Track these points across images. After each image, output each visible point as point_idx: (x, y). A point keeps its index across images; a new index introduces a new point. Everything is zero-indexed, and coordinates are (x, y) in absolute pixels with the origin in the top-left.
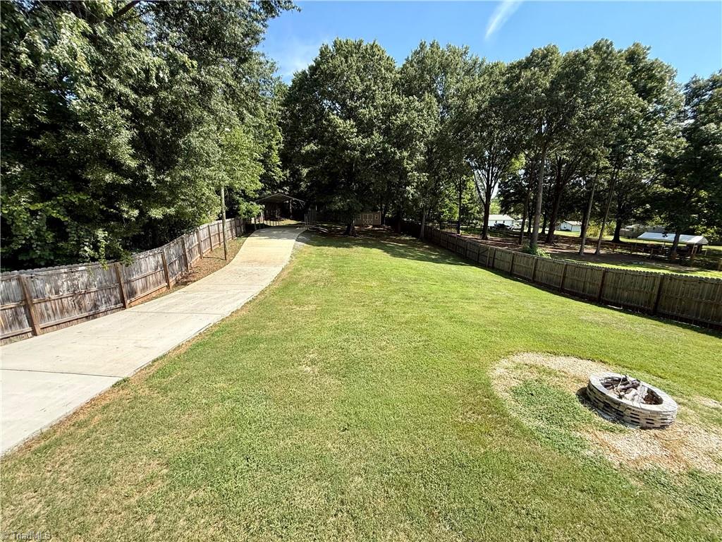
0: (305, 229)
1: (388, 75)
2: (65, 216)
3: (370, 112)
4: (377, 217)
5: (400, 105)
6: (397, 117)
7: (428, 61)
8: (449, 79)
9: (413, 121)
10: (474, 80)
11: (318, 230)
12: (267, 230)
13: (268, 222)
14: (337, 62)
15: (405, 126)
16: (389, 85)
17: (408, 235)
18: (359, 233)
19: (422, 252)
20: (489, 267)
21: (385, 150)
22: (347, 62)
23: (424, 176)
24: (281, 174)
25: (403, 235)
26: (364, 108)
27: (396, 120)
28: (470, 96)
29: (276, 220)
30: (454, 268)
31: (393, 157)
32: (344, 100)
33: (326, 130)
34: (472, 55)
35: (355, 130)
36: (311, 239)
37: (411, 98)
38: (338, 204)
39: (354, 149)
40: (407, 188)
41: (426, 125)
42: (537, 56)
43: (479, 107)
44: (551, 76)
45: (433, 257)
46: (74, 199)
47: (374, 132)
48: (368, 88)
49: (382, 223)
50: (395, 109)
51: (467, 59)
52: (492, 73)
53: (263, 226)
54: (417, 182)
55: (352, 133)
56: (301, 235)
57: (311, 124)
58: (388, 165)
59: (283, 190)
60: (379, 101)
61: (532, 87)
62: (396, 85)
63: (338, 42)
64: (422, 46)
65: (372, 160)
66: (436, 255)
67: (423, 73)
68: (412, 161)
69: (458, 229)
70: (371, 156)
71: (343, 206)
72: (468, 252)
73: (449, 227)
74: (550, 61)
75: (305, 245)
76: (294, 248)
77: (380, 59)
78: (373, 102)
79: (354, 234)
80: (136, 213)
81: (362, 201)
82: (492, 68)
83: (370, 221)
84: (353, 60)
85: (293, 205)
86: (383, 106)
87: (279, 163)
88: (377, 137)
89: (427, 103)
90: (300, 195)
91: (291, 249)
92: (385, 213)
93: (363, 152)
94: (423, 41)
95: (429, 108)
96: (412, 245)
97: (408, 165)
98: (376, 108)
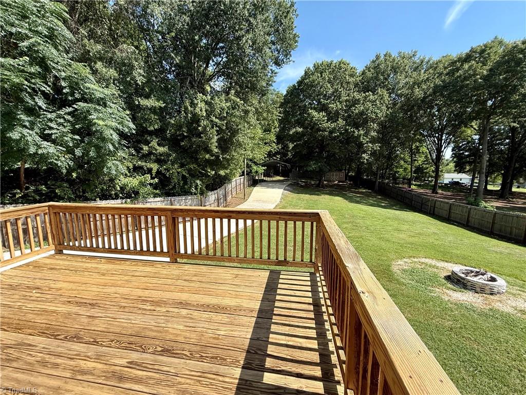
0: (289, 183)
1: (351, 80)
2: (188, 174)
3: (336, 106)
4: (342, 175)
5: (359, 99)
6: (356, 107)
7: (382, 66)
8: (399, 77)
9: (367, 110)
10: (420, 75)
11: (298, 184)
12: (265, 183)
13: (266, 178)
14: (315, 78)
15: (362, 113)
16: (352, 87)
17: (365, 188)
18: (327, 186)
19: (374, 201)
20: (430, 214)
21: (346, 130)
22: (321, 76)
23: (376, 146)
24: (276, 147)
25: (360, 188)
26: (333, 104)
27: (355, 110)
28: (416, 87)
29: (271, 177)
30: (398, 212)
31: (353, 135)
32: (319, 100)
33: (306, 119)
34: (420, 56)
35: (326, 118)
36: (294, 189)
37: (367, 94)
38: (313, 166)
39: (325, 131)
40: (363, 155)
41: (378, 111)
42: (475, 52)
43: (425, 93)
44: (490, 64)
45: (383, 204)
46: (192, 167)
47: (339, 119)
48: (336, 90)
49: (346, 179)
50: (355, 102)
51: (416, 59)
52: (436, 68)
53: (263, 181)
54: (371, 151)
55: (324, 120)
56: (287, 186)
57: (297, 116)
58: (349, 140)
59: (276, 157)
60: (344, 98)
61: (470, 76)
62: (356, 85)
63: (316, 64)
64: (378, 57)
65: (338, 137)
66: (386, 203)
67: (377, 75)
68: (367, 137)
69: (410, 184)
70: (336, 135)
71: (315, 168)
72: (413, 202)
73: (403, 183)
74: (489, 54)
75: (290, 193)
76: (282, 194)
77: (346, 70)
78: (339, 99)
79: (324, 186)
80: (214, 172)
81: (328, 165)
82: (437, 64)
83: (336, 178)
84: (326, 75)
85: (282, 167)
86: (346, 101)
87: (275, 141)
88: (341, 122)
89: (380, 95)
90: (287, 161)
91: (281, 195)
92: (348, 172)
93: (331, 132)
94: (378, 53)
95: (382, 99)
96: (368, 195)
97: (364, 140)
98: (341, 103)
